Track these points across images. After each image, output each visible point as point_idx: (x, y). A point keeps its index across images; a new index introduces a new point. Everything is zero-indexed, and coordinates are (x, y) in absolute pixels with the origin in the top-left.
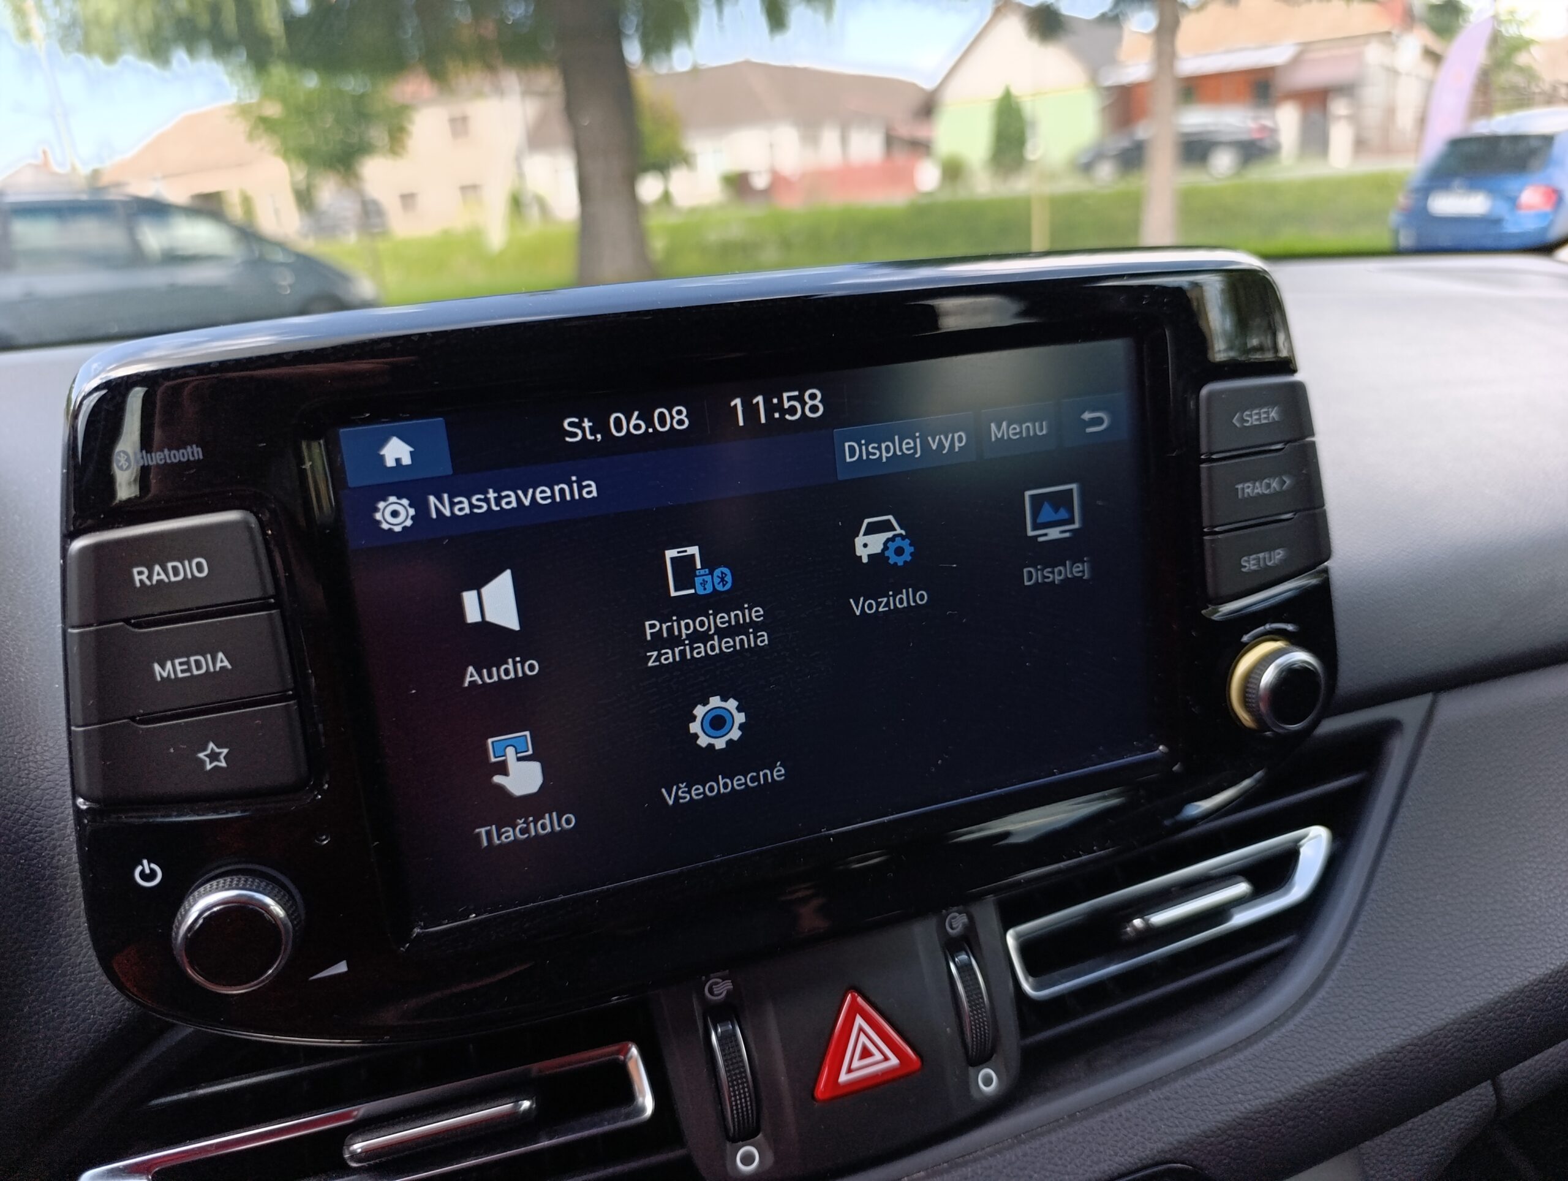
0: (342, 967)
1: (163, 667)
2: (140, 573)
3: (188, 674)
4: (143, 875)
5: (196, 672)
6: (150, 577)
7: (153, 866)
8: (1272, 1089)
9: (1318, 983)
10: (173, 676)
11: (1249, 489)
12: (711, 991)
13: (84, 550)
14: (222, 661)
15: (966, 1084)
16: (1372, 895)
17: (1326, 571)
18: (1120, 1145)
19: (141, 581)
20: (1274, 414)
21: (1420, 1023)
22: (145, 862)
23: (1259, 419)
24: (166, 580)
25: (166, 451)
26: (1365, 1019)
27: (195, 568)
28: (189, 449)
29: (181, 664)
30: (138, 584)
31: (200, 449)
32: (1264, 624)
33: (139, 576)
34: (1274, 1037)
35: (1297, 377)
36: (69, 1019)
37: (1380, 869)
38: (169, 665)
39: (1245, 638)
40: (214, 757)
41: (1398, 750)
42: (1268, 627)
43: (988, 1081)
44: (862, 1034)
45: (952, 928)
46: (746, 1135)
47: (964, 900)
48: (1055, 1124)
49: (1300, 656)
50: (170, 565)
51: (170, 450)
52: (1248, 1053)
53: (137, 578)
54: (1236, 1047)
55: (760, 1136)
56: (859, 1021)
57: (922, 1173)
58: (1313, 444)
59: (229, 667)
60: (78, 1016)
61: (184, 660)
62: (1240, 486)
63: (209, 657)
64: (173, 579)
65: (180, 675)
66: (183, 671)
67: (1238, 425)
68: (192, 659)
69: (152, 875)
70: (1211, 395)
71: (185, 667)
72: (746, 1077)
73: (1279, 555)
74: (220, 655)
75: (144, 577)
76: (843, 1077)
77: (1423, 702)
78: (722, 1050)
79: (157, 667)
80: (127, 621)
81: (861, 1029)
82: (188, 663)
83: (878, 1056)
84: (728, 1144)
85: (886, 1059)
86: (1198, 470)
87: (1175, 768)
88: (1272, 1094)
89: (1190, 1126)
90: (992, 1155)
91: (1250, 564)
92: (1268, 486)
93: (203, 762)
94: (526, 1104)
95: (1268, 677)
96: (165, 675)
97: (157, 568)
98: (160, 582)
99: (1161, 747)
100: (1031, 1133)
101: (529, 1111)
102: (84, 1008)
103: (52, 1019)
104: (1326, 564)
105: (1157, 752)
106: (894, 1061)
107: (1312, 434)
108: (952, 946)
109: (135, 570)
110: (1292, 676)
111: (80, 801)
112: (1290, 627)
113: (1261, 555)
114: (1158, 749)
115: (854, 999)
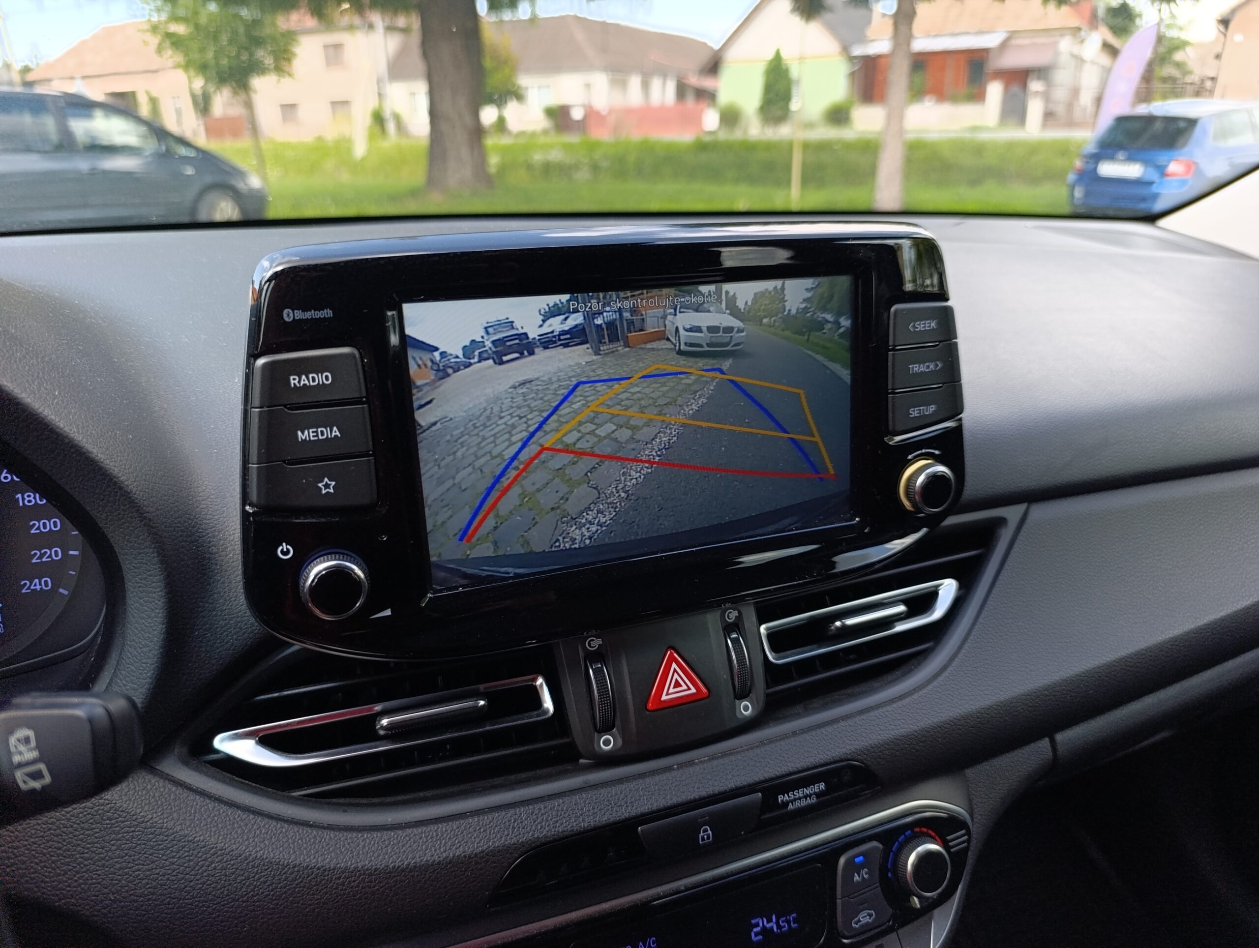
0: (388, 612)
1: (303, 433)
2: (294, 379)
3: (316, 438)
4: (282, 552)
5: (320, 437)
6: (299, 382)
7: (289, 547)
8: (912, 724)
9: (944, 668)
10: (308, 439)
11: (916, 368)
12: (589, 645)
13: (265, 365)
14: (336, 432)
15: (733, 709)
16: (980, 620)
17: (960, 419)
18: (821, 748)
19: (294, 384)
20: (933, 324)
21: (1002, 693)
22: (284, 544)
23: (925, 327)
24: (308, 384)
25: (313, 311)
26: (970, 689)
27: (324, 378)
28: (325, 310)
29: (313, 432)
30: (293, 386)
31: (331, 312)
32: (921, 449)
33: (294, 381)
34: (915, 696)
35: (949, 303)
36: (219, 641)
37: (987, 605)
38: (306, 432)
39: (910, 457)
40: (327, 486)
41: (1005, 536)
42: (923, 451)
43: (746, 708)
44: (675, 674)
45: (729, 618)
46: (607, 729)
47: (736, 602)
48: (784, 737)
49: (941, 469)
50: (311, 376)
51: (315, 311)
52: (900, 704)
53: (292, 382)
54: (892, 701)
55: (615, 729)
56: (674, 666)
57: (706, 758)
58: (956, 344)
59: (339, 435)
60: (224, 640)
61: (315, 430)
62: (911, 366)
63: (328, 429)
64: (312, 384)
65: (312, 438)
66: (313, 436)
67: (912, 330)
68: (319, 430)
69: (288, 552)
70: (896, 311)
71: (315, 434)
72: (609, 697)
73: (932, 408)
74: (335, 428)
75: (296, 382)
76: (664, 697)
77: (1021, 508)
78: (595, 678)
79: (299, 433)
80: (285, 406)
81: (675, 670)
82: (317, 432)
83: (685, 687)
84: (596, 734)
85: (689, 689)
86: (887, 355)
87: (866, 531)
88: (912, 726)
89: (862, 741)
90: (747, 750)
91: (914, 413)
92: (928, 367)
93: (321, 489)
94: (482, 703)
95: (921, 479)
96: (304, 438)
97: (304, 377)
98: (304, 385)
99: (857, 519)
100: (771, 741)
101: (484, 705)
102: (227, 635)
103: (209, 641)
104: (961, 416)
105: (855, 522)
106: (693, 690)
107: (956, 338)
108: (729, 629)
109: (292, 378)
110: (935, 480)
111: (247, 508)
112: (937, 452)
113: (922, 408)
114: (855, 519)
115: (671, 654)
